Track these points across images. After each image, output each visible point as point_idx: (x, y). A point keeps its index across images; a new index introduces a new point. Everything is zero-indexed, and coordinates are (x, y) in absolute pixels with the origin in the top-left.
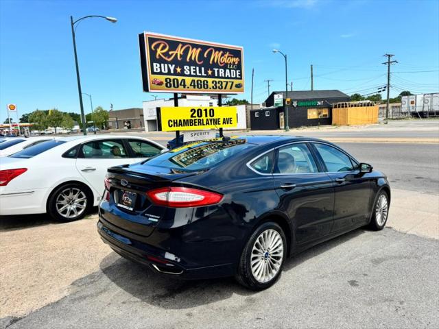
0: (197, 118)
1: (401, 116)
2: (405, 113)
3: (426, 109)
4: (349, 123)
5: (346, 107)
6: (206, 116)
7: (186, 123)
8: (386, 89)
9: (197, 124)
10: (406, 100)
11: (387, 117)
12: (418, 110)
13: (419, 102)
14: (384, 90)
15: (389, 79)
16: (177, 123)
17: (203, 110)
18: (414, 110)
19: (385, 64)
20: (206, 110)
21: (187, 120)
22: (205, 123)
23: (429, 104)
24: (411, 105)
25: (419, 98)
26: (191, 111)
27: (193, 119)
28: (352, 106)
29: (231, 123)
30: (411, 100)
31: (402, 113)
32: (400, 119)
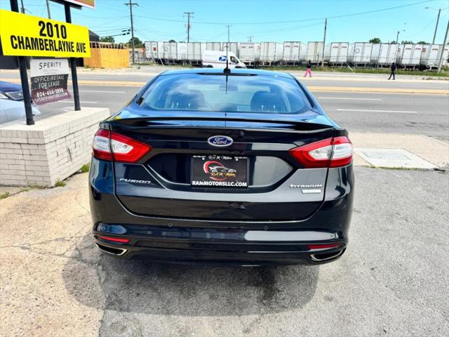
0: (48, 38)
1: (146, 62)
2: (150, 59)
3: (166, 57)
4: (103, 66)
5: (98, 47)
6: (58, 37)
7: (34, 43)
8: (131, 33)
9: (48, 47)
10: (149, 46)
11: (133, 61)
12: (160, 57)
13: (161, 50)
14: (128, 33)
15: (132, 23)
16: (22, 42)
17: (53, 25)
18: (156, 57)
19: (127, 4)
20: (56, 26)
21: (36, 39)
22: (57, 48)
23: (169, 51)
24: (154, 52)
25: (160, 45)
26: (40, 25)
27: (43, 38)
28: (104, 47)
29: (85, 52)
30: (153, 46)
31: (147, 59)
32: (146, 64)
